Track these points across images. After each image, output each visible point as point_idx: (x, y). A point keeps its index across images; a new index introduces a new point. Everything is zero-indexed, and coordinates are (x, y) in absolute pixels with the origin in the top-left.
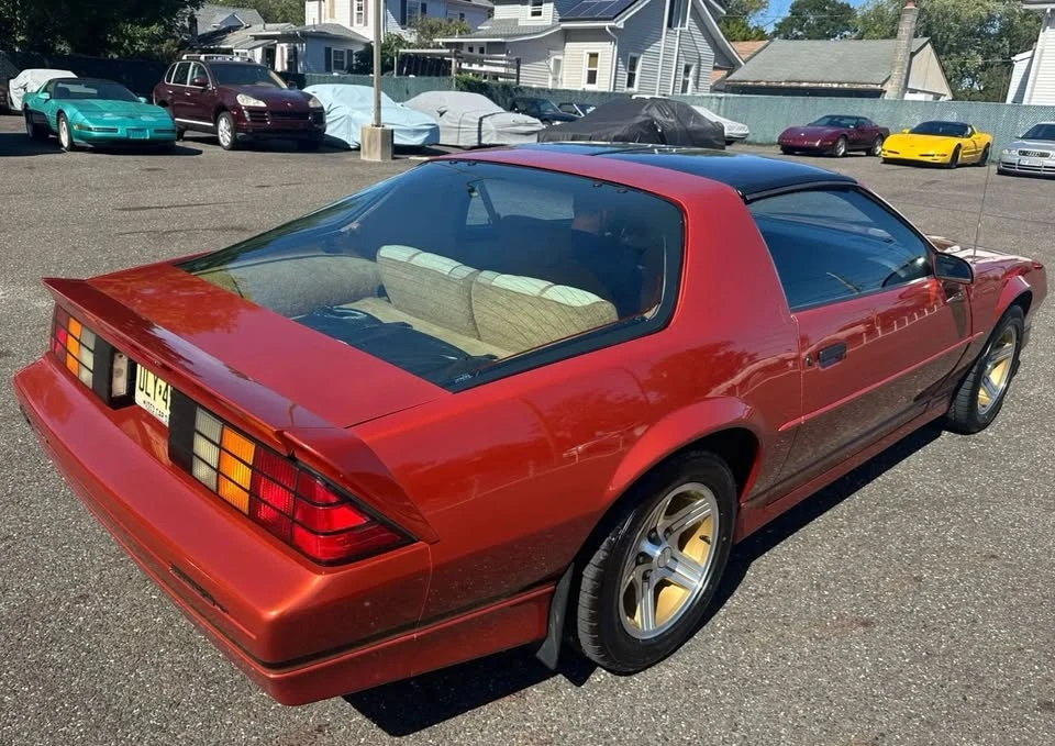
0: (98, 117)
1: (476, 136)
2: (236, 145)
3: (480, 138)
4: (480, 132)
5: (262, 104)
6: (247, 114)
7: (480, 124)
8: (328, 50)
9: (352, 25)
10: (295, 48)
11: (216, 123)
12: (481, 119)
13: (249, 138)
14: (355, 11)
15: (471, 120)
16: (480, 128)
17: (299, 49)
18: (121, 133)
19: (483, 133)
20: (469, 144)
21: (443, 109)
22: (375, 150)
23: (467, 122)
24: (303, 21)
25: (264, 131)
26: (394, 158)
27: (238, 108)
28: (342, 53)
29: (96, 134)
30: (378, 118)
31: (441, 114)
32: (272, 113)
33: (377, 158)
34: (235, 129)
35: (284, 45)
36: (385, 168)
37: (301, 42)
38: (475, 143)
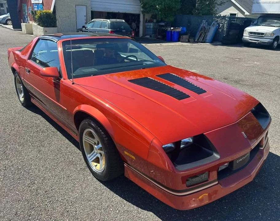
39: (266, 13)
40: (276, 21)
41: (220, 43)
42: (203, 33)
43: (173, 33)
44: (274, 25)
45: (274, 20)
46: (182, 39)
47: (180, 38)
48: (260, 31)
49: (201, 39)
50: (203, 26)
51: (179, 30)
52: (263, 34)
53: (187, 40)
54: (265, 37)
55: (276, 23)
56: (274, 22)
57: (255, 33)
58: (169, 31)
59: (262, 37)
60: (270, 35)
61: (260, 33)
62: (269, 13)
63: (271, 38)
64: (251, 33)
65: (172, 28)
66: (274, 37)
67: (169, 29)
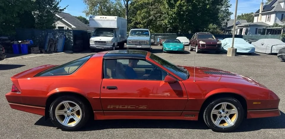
0: (168, 46)
1: (270, 51)
2: (198, 52)
3: (271, 51)
4: (271, 49)
5: (205, 43)
6: (201, 45)
7: (272, 47)
8: (257, 29)
9: (266, 22)
10: (247, 29)
11: (196, 47)
12: (272, 46)
13: (201, 51)
14: (267, 18)
15: (270, 46)
16: (272, 48)
17: (248, 29)
18: (172, 49)
19: (272, 50)
20: (268, 53)
21: (263, 43)
22: (230, 54)
23: (269, 47)
24: (253, 22)
25: (204, 49)
26: (235, 56)
27: (199, 44)
28: (261, 29)
29: (167, 49)
30: (233, 46)
31: (263, 45)
32: (207, 45)
33: (231, 55)
34: (198, 49)
35: (245, 28)
36: (232, 58)
37: (249, 27)
38: (270, 52)
39: (100, 27)
40: (109, 33)
41: (71, 51)
42: (53, 44)
43: (21, 46)
44: (109, 35)
45: (108, 32)
46: (33, 50)
47: (30, 49)
48: (102, 40)
49: (53, 49)
50: (50, 38)
51: (28, 42)
52: (105, 42)
53: (39, 51)
54: (107, 44)
55: (110, 34)
56: (108, 33)
57: (99, 42)
58: (16, 45)
59: (105, 45)
60: (110, 43)
61: (103, 42)
62: (103, 27)
63: (111, 44)
64: (96, 42)
65: (20, 42)
66: (112, 44)
67: (15, 42)
